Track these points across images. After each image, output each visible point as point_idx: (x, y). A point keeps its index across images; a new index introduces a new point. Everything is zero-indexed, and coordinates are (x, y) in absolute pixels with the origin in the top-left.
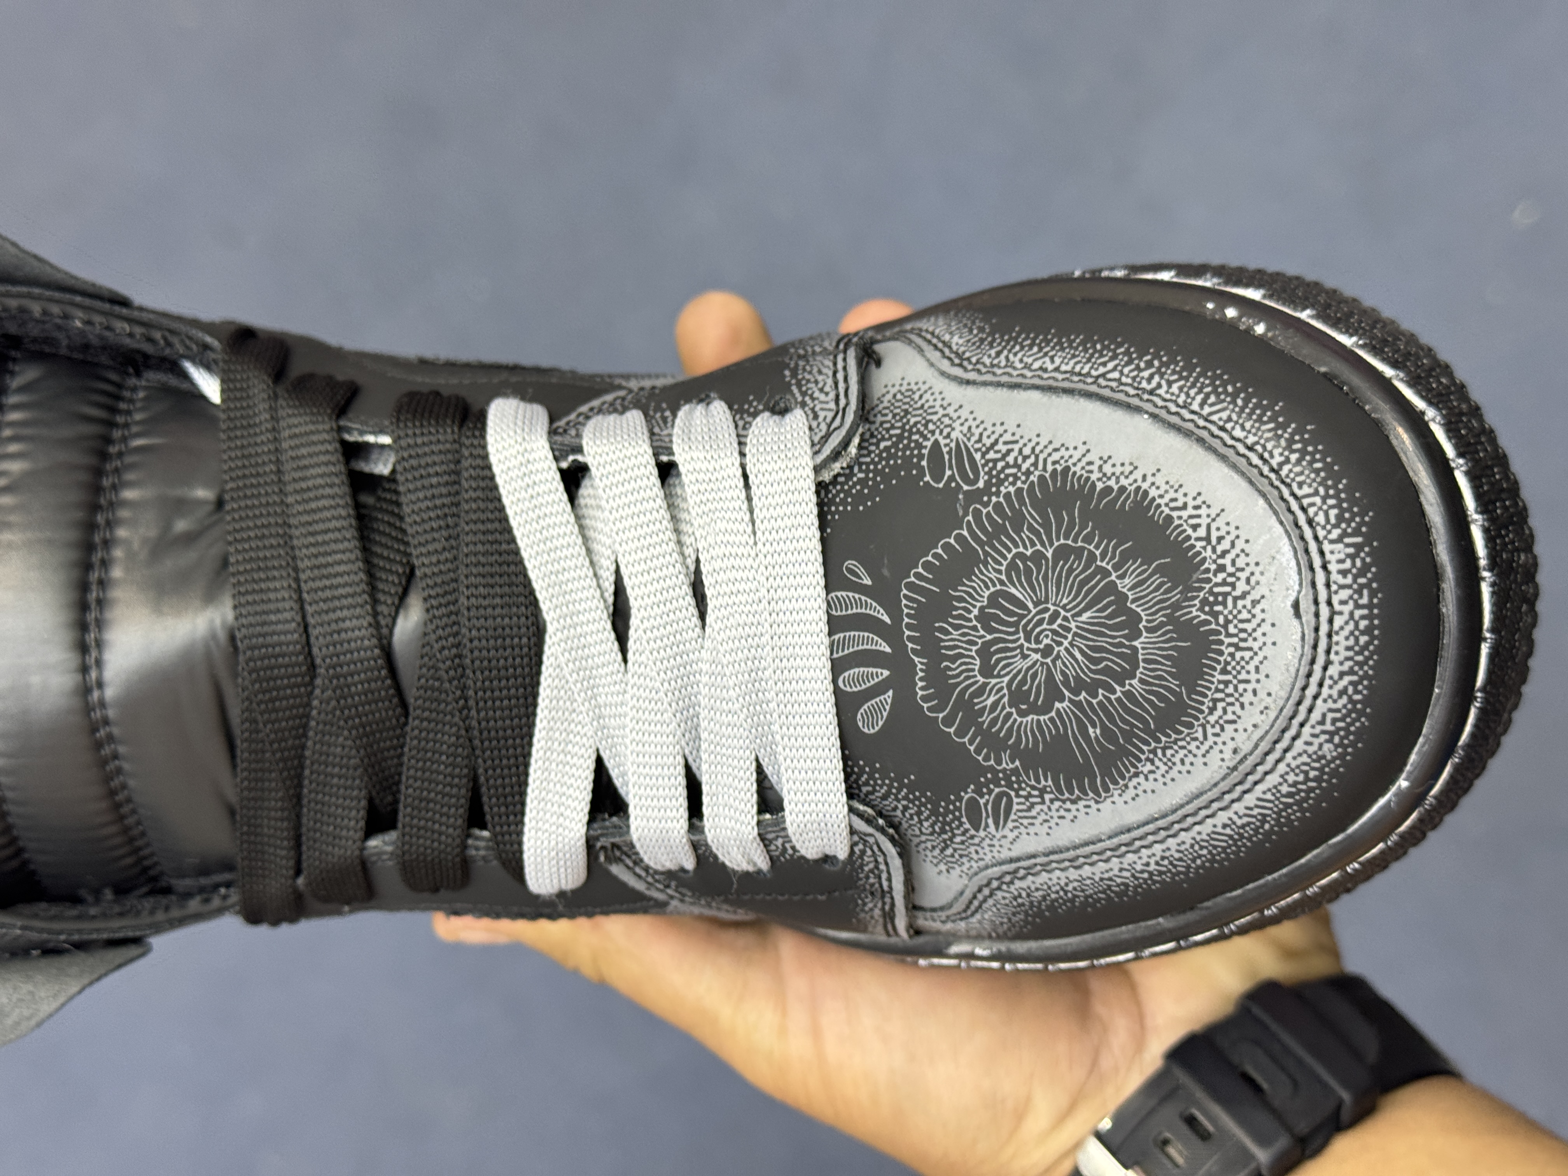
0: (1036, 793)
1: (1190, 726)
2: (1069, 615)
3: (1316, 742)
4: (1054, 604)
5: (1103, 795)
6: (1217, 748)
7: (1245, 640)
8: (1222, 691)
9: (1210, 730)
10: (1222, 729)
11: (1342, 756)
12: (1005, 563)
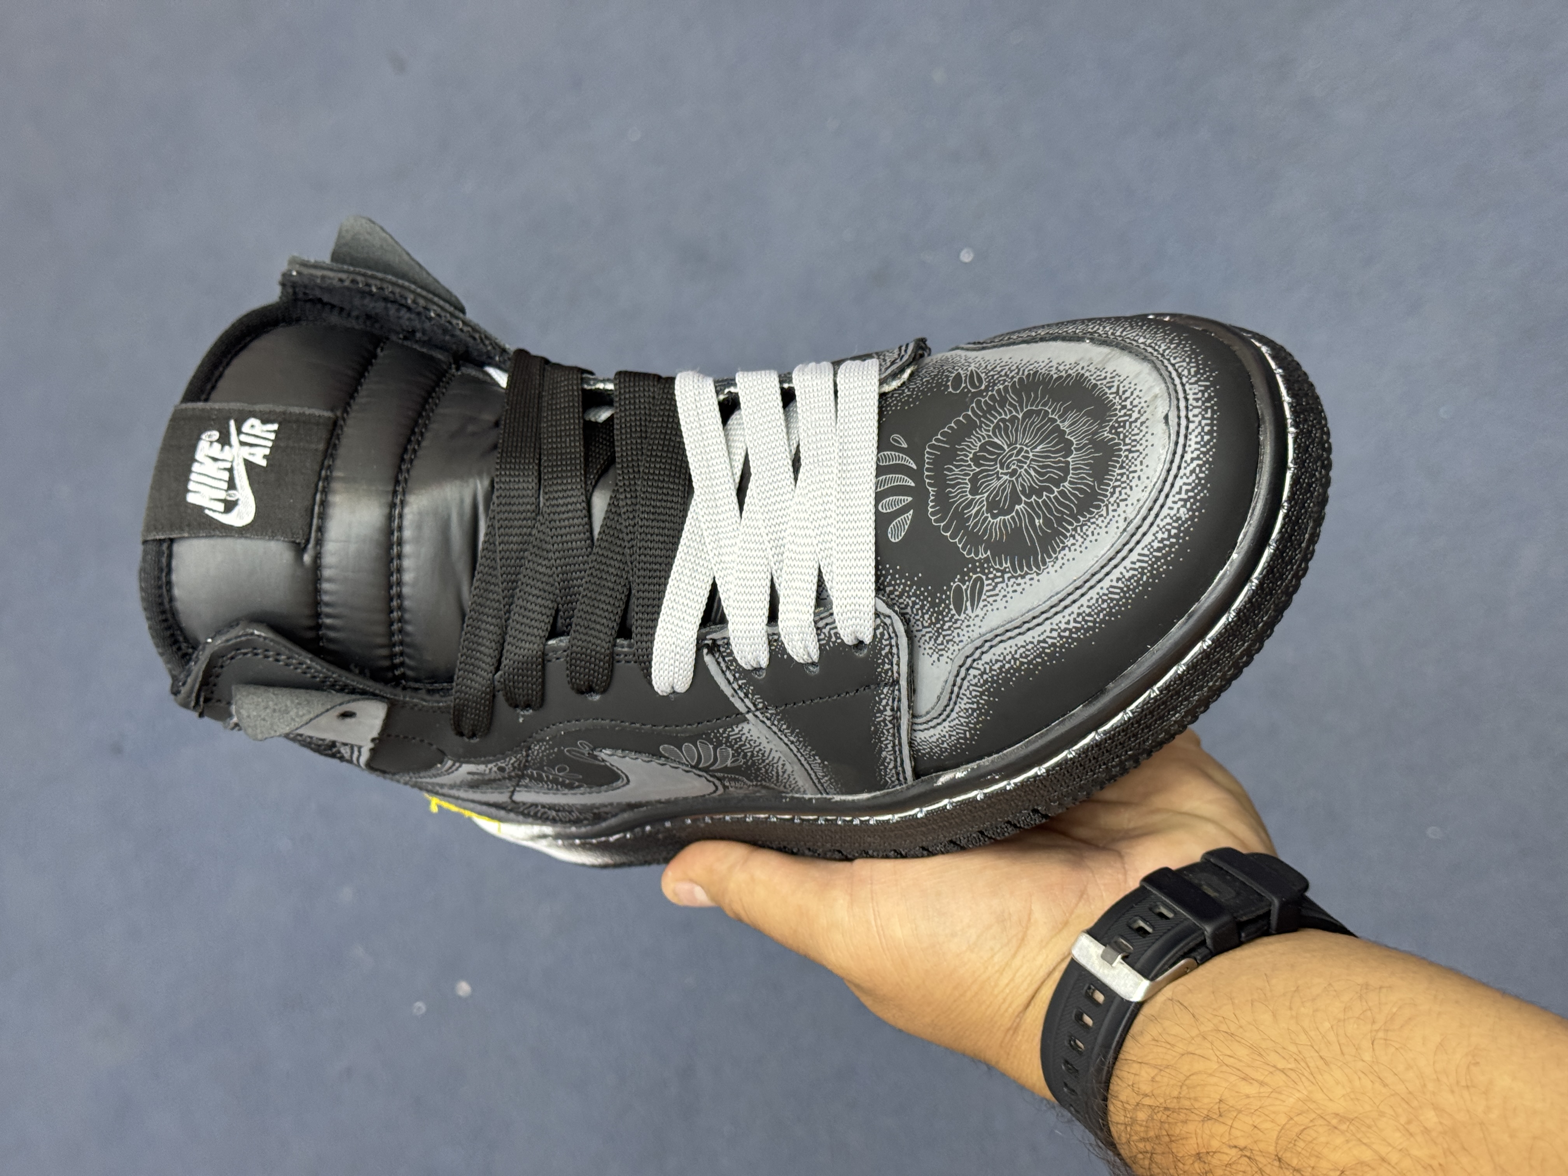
0: (999, 574)
1: (1098, 507)
2: (1029, 449)
3: (1176, 506)
4: (1020, 444)
5: (1042, 567)
6: (1114, 520)
7: (1135, 446)
8: (1119, 480)
9: (1111, 508)
10: (1118, 506)
11: (1191, 518)
12: (992, 426)
